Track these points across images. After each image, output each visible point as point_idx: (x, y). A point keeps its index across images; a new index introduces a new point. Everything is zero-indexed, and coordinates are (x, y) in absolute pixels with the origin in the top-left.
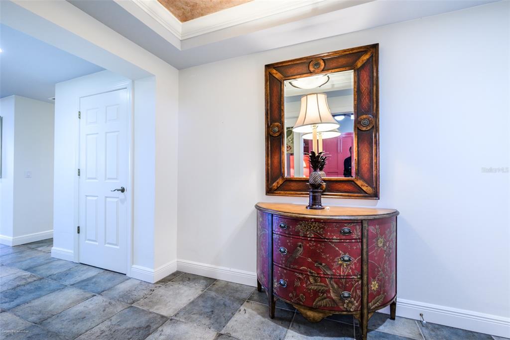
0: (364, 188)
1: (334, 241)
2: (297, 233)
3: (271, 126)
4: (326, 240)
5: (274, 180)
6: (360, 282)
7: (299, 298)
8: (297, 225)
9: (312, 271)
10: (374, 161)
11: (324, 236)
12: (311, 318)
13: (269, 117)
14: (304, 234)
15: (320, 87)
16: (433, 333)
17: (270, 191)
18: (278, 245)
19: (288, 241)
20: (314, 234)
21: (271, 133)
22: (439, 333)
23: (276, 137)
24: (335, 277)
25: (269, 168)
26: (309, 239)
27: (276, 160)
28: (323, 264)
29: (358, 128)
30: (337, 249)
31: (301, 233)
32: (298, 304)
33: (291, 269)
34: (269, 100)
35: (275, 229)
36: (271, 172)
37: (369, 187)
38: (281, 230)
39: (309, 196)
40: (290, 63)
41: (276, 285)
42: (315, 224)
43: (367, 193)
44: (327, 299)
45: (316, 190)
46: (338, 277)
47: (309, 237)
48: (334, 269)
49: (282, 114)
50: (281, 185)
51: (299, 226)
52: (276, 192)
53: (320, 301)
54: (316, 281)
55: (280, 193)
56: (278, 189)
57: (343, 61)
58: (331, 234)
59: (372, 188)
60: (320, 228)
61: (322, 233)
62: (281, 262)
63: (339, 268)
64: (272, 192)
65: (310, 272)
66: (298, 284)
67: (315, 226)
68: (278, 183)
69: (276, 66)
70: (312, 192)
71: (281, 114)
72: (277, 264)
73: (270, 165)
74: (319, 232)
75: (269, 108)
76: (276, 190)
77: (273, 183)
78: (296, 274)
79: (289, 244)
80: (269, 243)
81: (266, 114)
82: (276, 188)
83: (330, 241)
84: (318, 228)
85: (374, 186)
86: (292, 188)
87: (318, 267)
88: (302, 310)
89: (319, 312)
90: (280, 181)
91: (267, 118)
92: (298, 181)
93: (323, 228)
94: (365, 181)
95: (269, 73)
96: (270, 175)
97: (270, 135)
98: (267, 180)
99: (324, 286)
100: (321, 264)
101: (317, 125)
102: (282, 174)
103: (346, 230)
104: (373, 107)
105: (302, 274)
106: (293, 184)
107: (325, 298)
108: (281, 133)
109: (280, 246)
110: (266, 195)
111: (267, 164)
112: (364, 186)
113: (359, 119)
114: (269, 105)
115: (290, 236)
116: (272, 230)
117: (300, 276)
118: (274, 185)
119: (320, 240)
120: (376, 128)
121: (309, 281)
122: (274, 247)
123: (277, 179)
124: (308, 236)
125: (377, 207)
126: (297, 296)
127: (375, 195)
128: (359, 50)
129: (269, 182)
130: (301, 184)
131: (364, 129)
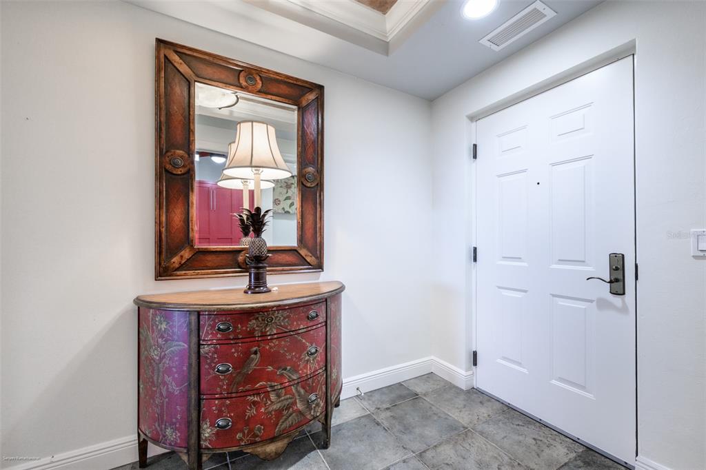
0: (308, 259)
1: (300, 331)
2: (251, 334)
3: (169, 154)
4: (292, 333)
5: (173, 251)
6: (325, 376)
7: (254, 433)
8: (250, 321)
9: (273, 384)
10: (318, 226)
11: (289, 328)
12: (272, 454)
13: (164, 136)
14: (262, 332)
15: (220, 109)
16: (371, 402)
17: (163, 272)
18: (212, 362)
19: (233, 350)
20: (277, 329)
21: (168, 167)
22: (373, 399)
23: (179, 175)
24: (302, 379)
25: (163, 230)
26: (269, 338)
27: (177, 217)
28: (289, 368)
29: (303, 184)
30: (304, 341)
31: (256, 332)
32: (254, 443)
33: (239, 395)
34: (163, 106)
35: (206, 336)
36: (166, 236)
37: (313, 258)
38: (219, 336)
39: (248, 274)
40: (207, 57)
41: (207, 432)
42: (278, 313)
43: (311, 265)
44: (294, 414)
45: (261, 265)
46: (306, 378)
47: (270, 335)
48: (301, 370)
49: (191, 139)
50: (188, 260)
51: (254, 321)
52: (178, 273)
53: (283, 422)
54: (279, 396)
55: (185, 275)
56: (182, 267)
57: (284, 89)
58: (297, 324)
59: (317, 258)
60: (285, 318)
61: (287, 324)
62: (218, 390)
63: (305, 367)
64: (169, 273)
65: (271, 387)
66: (252, 412)
67: (277, 317)
68: (182, 256)
69: (179, 50)
70: (255, 268)
71: (189, 137)
72: (209, 397)
73: (164, 224)
74: (282, 324)
75: (163, 119)
76: (177, 269)
77: (172, 258)
78: (249, 397)
79: (236, 355)
80: (190, 365)
81: (156, 129)
82: (177, 266)
83: (296, 332)
84: (282, 318)
85: (319, 255)
86: (209, 264)
87: (282, 375)
88: (259, 449)
89: (284, 438)
90: (186, 254)
91: (160, 137)
92: (220, 252)
93: (288, 317)
94: (309, 250)
95: (165, 55)
96: (164, 243)
97: (167, 171)
98: (159, 252)
99: (290, 398)
100: (285, 369)
101: (261, 169)
102: (188, 242)
103: (312, 313)
104: (318, 160)
105: (258, 394)
106: (210, 258)
107: (291, 414)
108: (189, 170)
109: (216, 363)
110: (156, 280)
111: (159, 223)
112: (308, 256)
113: (304, 171)
114: (163, 113)
115: (238, 341)
116: (199, 340)
117: (256, 399)
118: (173, 260)
119: (285, 334)
120: (320, 186)
121: (270, 400)
122: (202, 368)
123: (181, 250)
124: (268, 333)
125: (321, 280)
126: (251, 431)
127: (319, 266)
128: (304, 85)
129: (164, 256)
130: (224, 256)
131: (309, 185)
